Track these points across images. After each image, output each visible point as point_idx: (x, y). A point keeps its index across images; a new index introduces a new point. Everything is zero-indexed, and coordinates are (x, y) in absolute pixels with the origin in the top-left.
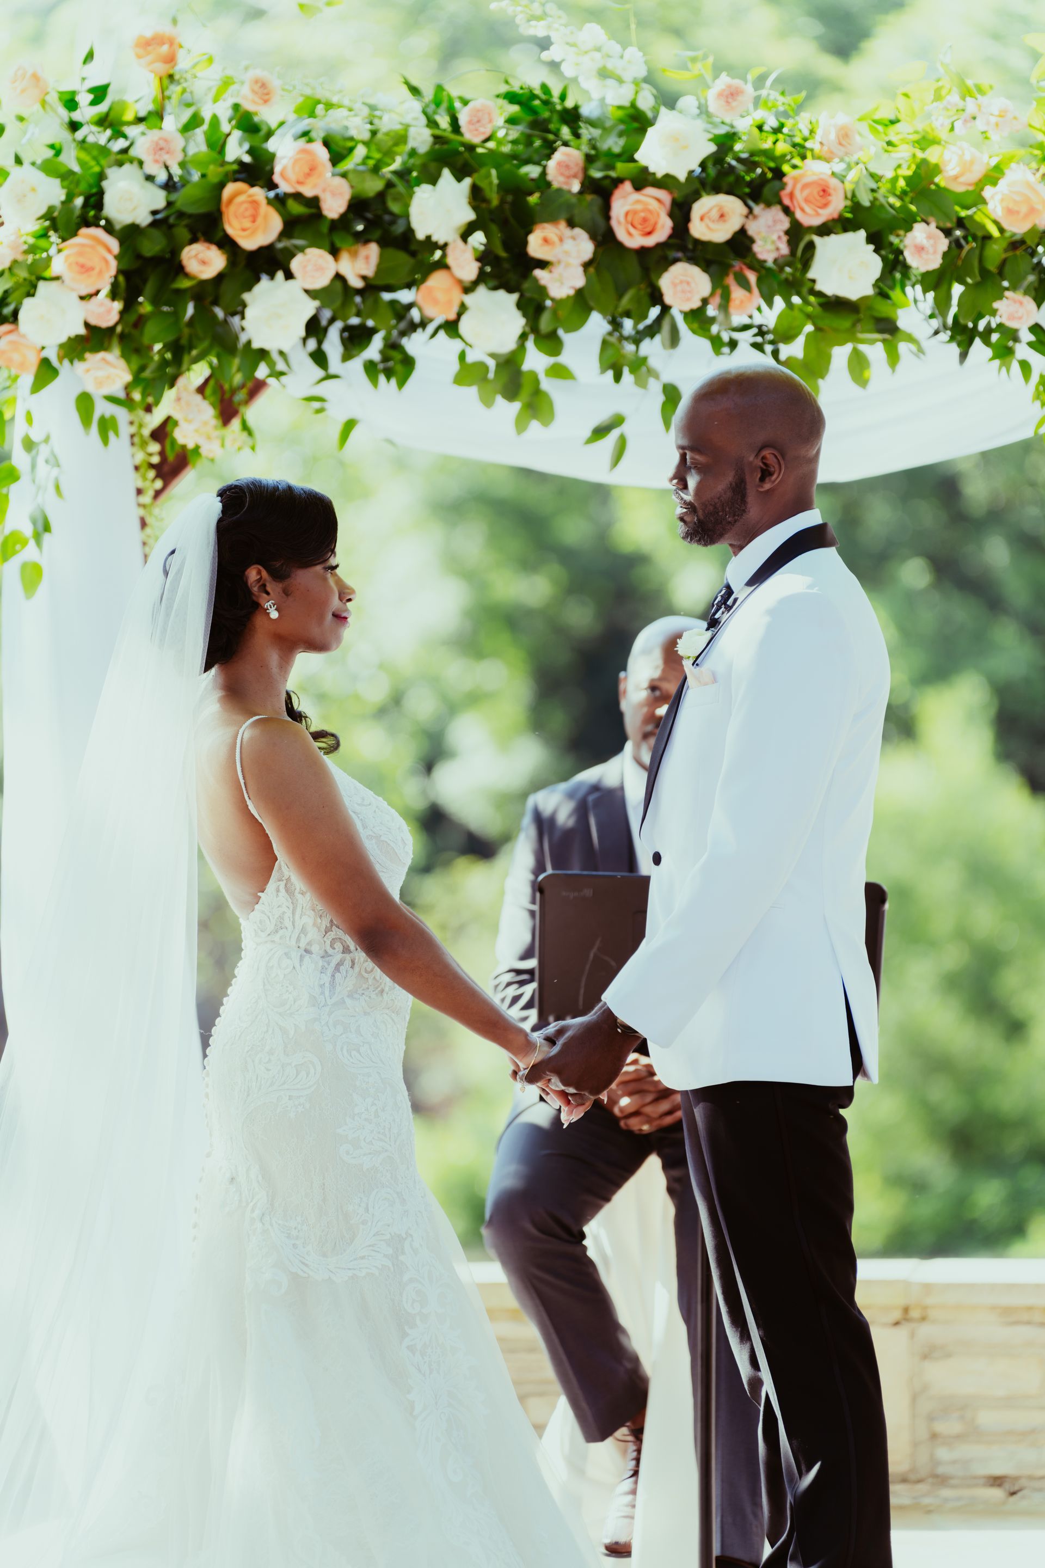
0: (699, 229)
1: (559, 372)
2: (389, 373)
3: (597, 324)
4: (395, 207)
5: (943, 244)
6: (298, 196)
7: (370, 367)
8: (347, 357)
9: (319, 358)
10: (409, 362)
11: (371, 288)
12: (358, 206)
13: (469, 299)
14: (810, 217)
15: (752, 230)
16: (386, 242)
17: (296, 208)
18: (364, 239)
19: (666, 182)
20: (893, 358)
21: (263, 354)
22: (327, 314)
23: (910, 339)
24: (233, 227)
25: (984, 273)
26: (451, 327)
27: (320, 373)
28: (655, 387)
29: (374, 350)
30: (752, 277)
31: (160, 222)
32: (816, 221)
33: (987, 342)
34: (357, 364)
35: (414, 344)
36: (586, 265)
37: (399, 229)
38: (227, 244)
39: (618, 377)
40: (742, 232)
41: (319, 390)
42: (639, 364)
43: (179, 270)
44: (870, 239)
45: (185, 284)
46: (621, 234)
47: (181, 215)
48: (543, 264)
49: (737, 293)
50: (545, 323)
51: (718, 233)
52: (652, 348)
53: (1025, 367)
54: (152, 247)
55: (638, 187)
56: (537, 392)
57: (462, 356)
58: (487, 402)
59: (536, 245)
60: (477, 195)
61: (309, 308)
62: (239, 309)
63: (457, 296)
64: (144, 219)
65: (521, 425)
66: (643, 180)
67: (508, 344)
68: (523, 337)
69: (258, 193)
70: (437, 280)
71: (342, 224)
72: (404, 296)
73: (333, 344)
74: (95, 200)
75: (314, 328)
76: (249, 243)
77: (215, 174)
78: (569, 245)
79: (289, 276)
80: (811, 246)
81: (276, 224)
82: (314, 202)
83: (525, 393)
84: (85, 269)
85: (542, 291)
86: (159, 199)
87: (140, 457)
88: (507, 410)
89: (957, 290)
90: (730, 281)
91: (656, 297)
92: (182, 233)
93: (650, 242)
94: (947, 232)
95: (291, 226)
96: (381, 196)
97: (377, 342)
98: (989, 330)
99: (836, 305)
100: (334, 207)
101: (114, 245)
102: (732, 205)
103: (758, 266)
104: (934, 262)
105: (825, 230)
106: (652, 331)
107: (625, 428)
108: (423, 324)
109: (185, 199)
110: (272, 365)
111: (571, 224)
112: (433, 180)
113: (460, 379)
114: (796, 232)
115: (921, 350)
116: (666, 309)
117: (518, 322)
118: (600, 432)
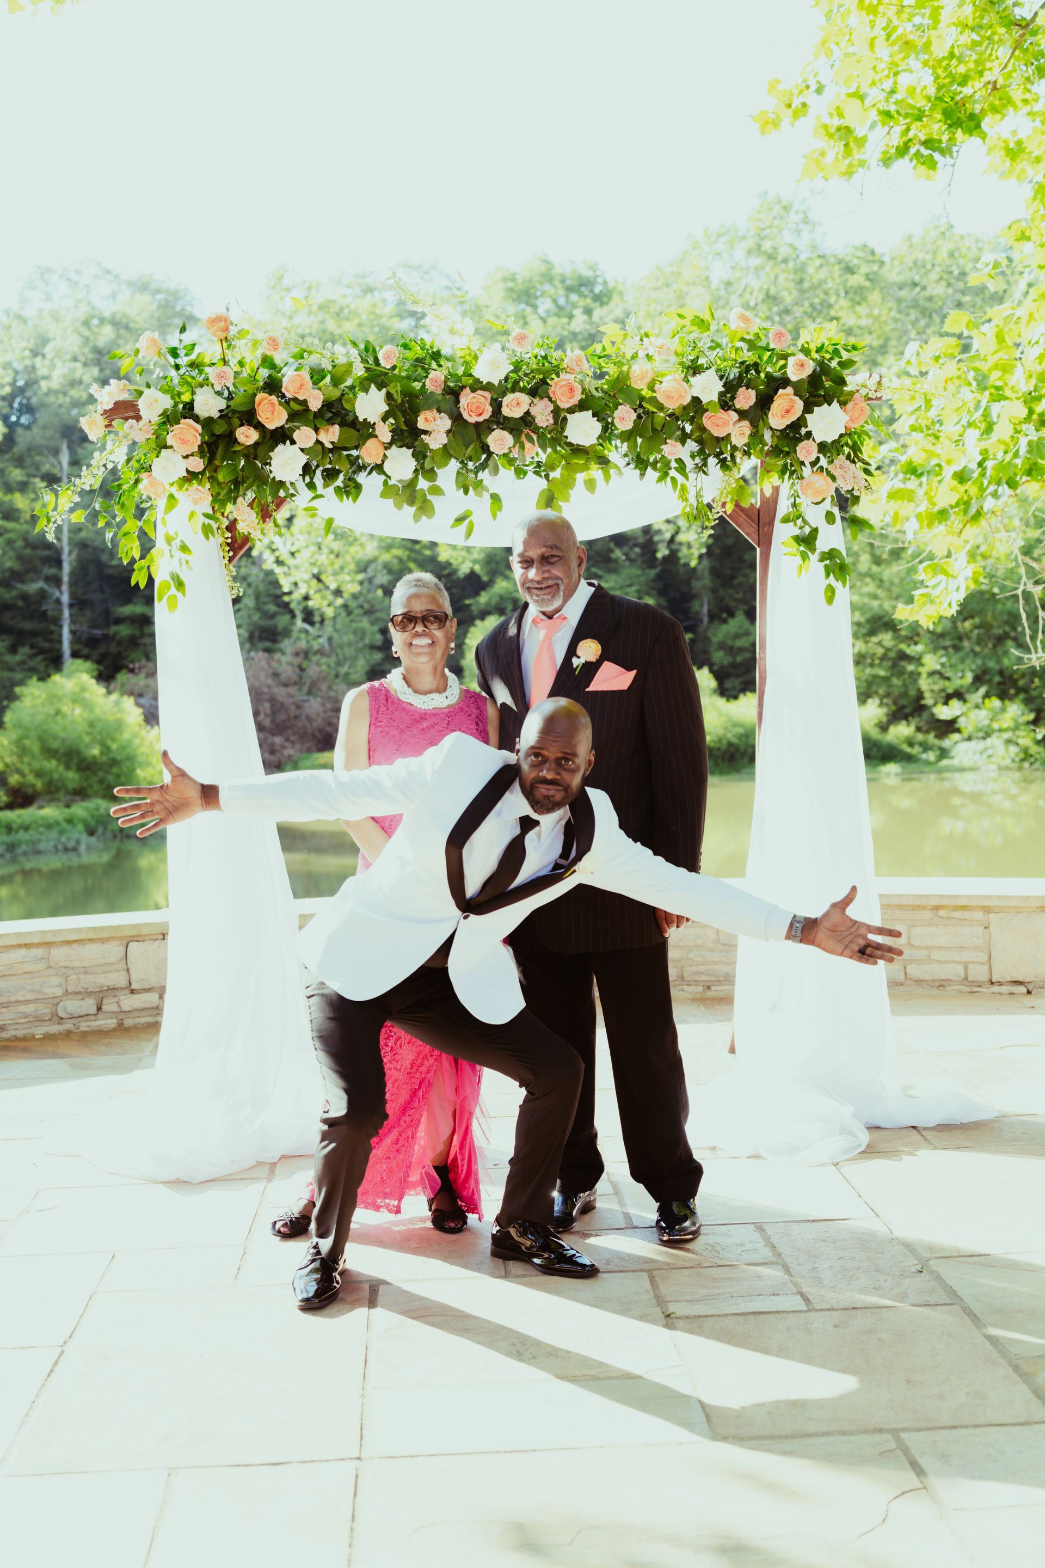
0: (506, 411)
1: (437, 490)
2: (348, 493)
3: (454, 465)
4: (347, 406)
5: (634, 416)
6: (295, 400)
7: (338, 490)
8: (325, 485)
9: (311, 486)
10: (358, 487)
11: (336, 449)
12: (327, 405)
13: (387, 453)
14: (564, 404)
15: (534, 411)
16: (342, 424)
17: (295, 407)
18: (330, 422)
19: (488, 387)
20: (607, 477)
21: (282, 484)
22: (314, 462)
23: (617, 467)
24: (262, 417)
25: (654, 431)
26: (379, 468)
27: (312, 495)
28: (486, 496)
29: (340, 481)
30: (535, 436)
31: (223, 416)
32: (567, 406)
33: (655, 468)
34: (331, 489)
35: (361, 477)
36: (448, 432)
37: (350, 418)
38: (259, 426)
39: (466, 492)
40: (528, 413)
41: (313, 504)
42: (477, 485)
43: (235, 441)
44: (595, 415)
45: (237, 448)
46: (466, 416)
47: (235, 412)
48: (425, 432)
49: (528, 445)
50: (428, 464)
51: (517, 413)
52: (484, 475)
53: (673, 480)
54: (220, 429)
55: (473, 391)
56: (425, 501)
57: (385, 483)
58: (399, 507)
59: (421, 424)
60: (389, 396)
61: (304, 459)
62: (268, 461)
63: (381, 451)
64: (215, 415)
65: (416, 518)
66: (477, 386)
67: (408, 476)
68: (416, 471)
69: (274, 398)
70: (371, 443)
71: (319, 414)
72: (354, 453)
73: (318, 479)
74: (189, 406)
75: (308, 470)
76: (271, 426)
77: (250, 388)
78: (438, 422)
79: (293, 442)
80: (565, 419)
81: (284, 415)
82: (305, 403)
83: (418, 503)
84: (185, 442)
85: (426, 446)
86: (222, 403)
87: (221, 540)
88: (409, 510)
89: (639, 440)
90: (523, 438)
91: (486, 449)
92: (236, 421)
93: (481, 419)
94: (635, 410)
95: (293, 416)
96: (340, 399)
97: (342, 477)
98: (656, 462)
99: (578, 450)
100: (315, 405)
101: (199, 428)
102: (524, 399)
103: (536, 430)
104: (628, 427)
105: (571, 411)
106: (483, 466)
107: (471, 518)
108: (365, 467)
109: (238, 401)
110: (286, 490)
111: (439, 411)
112: (366, 390)
113: (383, 495)
114: (556, 411)
115: (621, 472)
116: (490, 454)
117: (413, 464)
118: (460, 520)
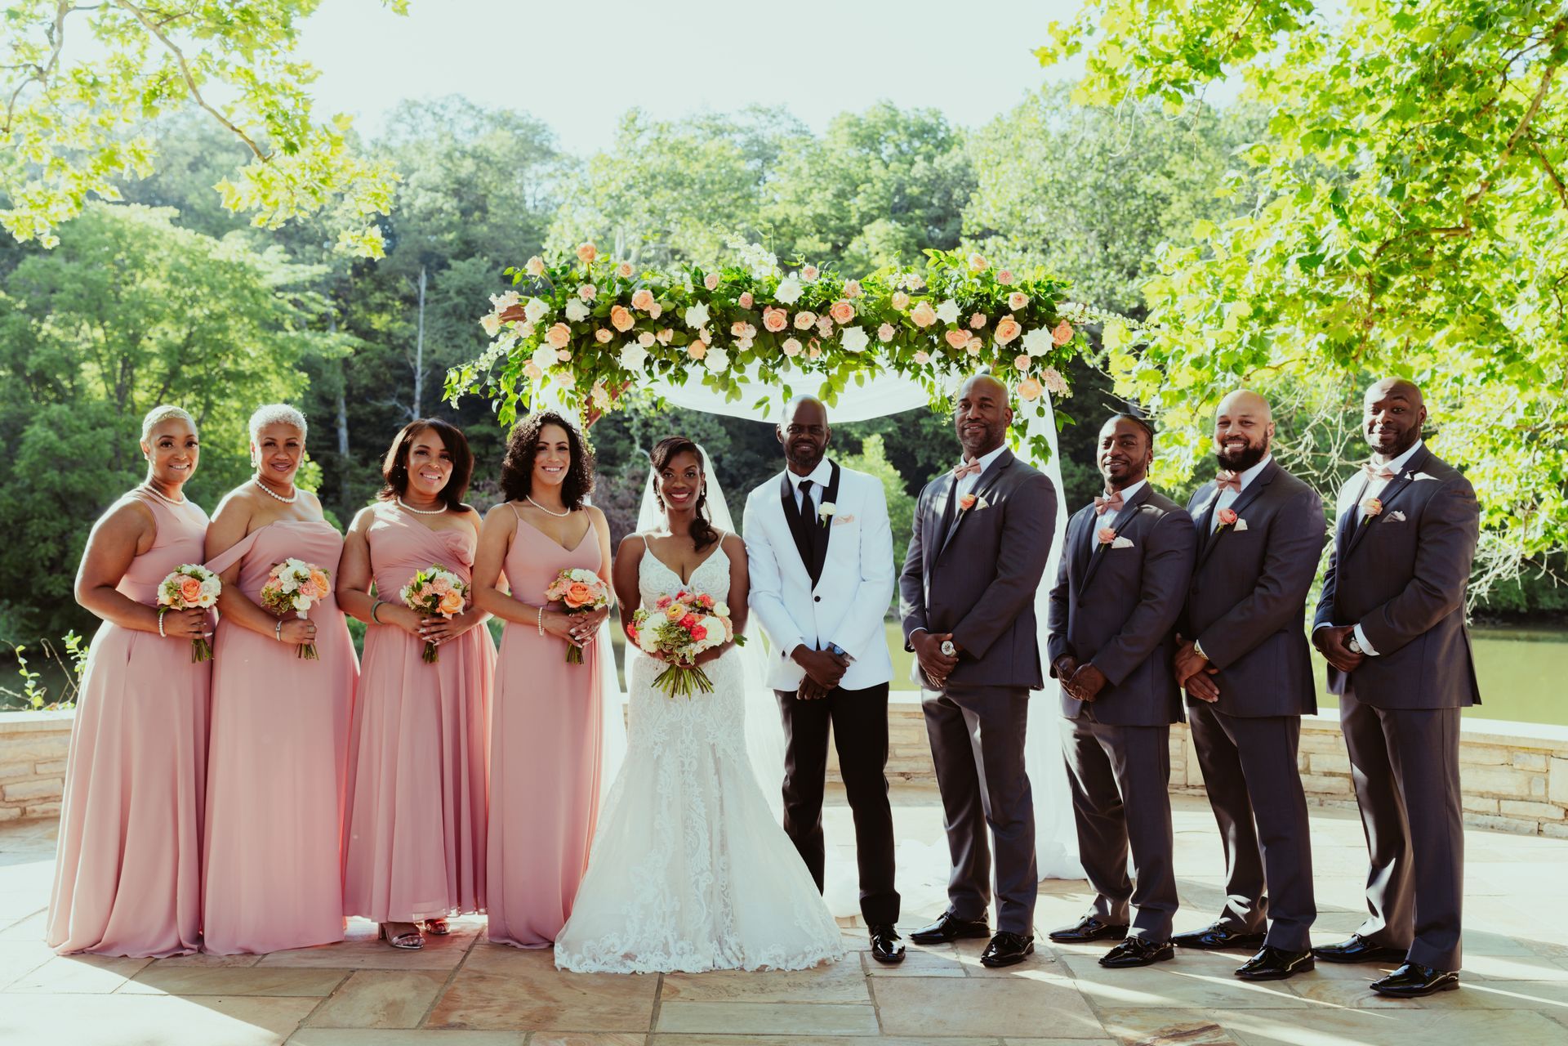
0: (797, 325)
1: (744, 380)
2: (677, 380)
3: (758, 361)
4: (680, 315)
5: (893, 331)
6: (641, 311)
7: (670, 377)
8: (661, 373)
9: (650, 373)
10: (685, 375)
11: (670, 346)
12: (665, 314)
13: (708, 351)
14: (841, 321)
15: (819, 325)
16: (675, 329)
17: (641, 316)
18: (667, 327)
19: (785, 306)
20: (873, 375)
21: (628, 372)
22: (653, 356)
23: (880, 367)
24: (616, 323)
25: (909, 342)
26: (701, 362)
27: (650, 379)
28: (781, 386)
29: (672, 370)
30: (818, 343)
31: (587, 319)
32: (844, 322)
33: (909, 369)
34: (665, 375)
35: (688, 368)
36: (753, 339)
37: (681, 324)
38: (613, 329)
39: (766, 382)
40: (815, 326)
41: (650, 386)
42: (775, 377)
43: (595, 339)
44: (864, 329)
45: (596, 345)
46: (767, 327)
47: (595, 318)
48: (737, 338)
49: (813, 349)
50: (738, 361)
51: (806, 327)
52: (779, 371)
53: (923, 379)
54: (584, 331)
55: (774, 308)
56: (735, 387)
57: (706, 373)
58: (716, 392)
59: (734, 331)
60: (711, 309)
61: (645, 354)
62: (618, 354)
63: (704, 350)
64: (581, 319)
65: (728, 401)
66: (777, 305)
67: (724, 368)
68: (729, 366)
69: (625, 309)
70: (696, 344)
71: (658, 322)
72: (684, 349)
73: (656, 368)
74: (562, 312)
75: (648, 361)
76: (622, 329)
77: (608, 302)
78: (747, 331)
79: (638, 342)
80: (841, 331)
81: (633, 322)
82: (648, 313)
83: (730, 389)
84: (558, 339)
85: (737, 348)
86: (587, 311)
87: (581, 411)
88: (723, 394)
89: (898, 348)
90: (810, 345)
91: (781, 351)
92: (596, 325)
93: (779, 330)
94: (895, 327)
95: (638, 323)
96: (674, 310)
97: (673, 367)
98: (910, 365)
99: (851, 355)
100: (655, 315)
101: (569, 329)
102: (811, 316)
103: (820, 338)
104: (889, 338)
105: (847, 326)
106: (779, 364)
107: (769, 402)
108: (690, 361)
109: (598, 310)
110: (631, 376)
111: (748, 323)
112: (694, 305)
113: (704, 383)
114: (835, 326)
115: (884, 372)
116: (785, 356)
117: (727, 360)
118: (760, 404)
